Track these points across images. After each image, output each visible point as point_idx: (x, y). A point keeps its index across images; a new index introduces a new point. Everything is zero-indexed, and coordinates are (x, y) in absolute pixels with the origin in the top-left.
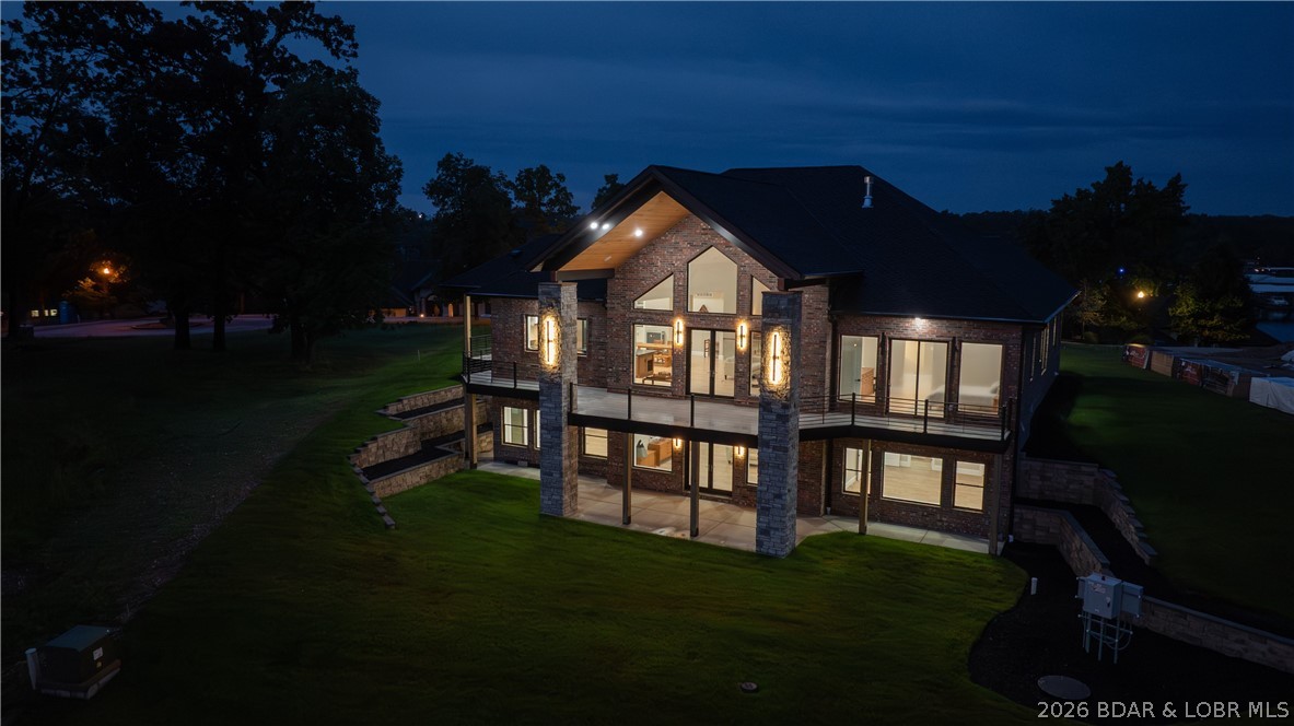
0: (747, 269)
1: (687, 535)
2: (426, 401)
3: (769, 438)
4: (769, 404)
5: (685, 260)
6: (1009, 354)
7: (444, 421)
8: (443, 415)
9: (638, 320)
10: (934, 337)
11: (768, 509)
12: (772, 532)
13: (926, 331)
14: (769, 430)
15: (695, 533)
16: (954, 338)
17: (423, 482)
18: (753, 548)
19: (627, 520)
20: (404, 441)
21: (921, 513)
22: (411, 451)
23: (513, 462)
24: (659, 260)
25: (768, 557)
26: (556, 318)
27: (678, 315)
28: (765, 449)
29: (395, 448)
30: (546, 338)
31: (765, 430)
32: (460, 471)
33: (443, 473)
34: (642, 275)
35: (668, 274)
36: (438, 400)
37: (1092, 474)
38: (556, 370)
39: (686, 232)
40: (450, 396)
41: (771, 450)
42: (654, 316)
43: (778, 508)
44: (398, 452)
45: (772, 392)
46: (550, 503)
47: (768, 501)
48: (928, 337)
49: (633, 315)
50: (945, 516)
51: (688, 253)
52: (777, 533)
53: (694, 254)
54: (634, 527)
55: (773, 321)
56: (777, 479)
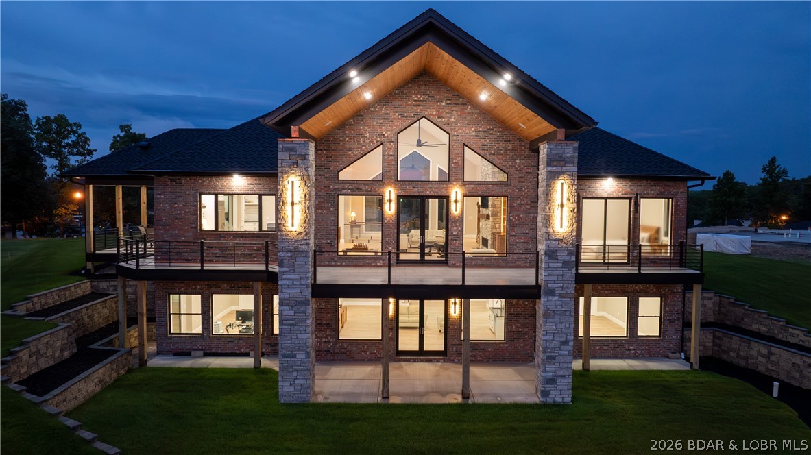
0: (460, 138)
1: (459, 399)
2: (57, 298)
3: (555, 285)
4: (555, 252)
5: (397, 130)
6: (679, 206)
7: (85, 318)
8: (84, 311)
9: (344, 191)
10: (620, 195)
11: (553, 358)
12: (558, 380)
13: (613, 190)
14: (555, 278)
15: (465, 395)
16: (637, 194)
17: (98, 389)
18: (536, 400)
19: (386, 393)
20: (59, 344)
21: (612, 346)
22: (67, 354)
23: (186, 354)
24: (368, 132)
25: (555, 405)
26: (303, 177)
27: (389, 184)
28: (550, 298)
29: (50, 353)
30: (289, 200)
31: (550, 278)
32: (130, 371)
33: (115, 375)
34: (348, 146)
35: (376, 144)
36: (69, 296)
37: (710, 299)
38: (301, 237)
39: (397, 103)
40: (80, 293)
41: (556, 298)
42: (362, 187)
43: (566, 355)
44: (53, 357)
45: (558, 240)
46: (292, 389)
47: (553, 350)
48: (615, 195)
49: (339, 186)
50: (631, 344)
51: (399, 124)
52: (563, 380)
53: (405, 124)
54: (394, 400)
55: (559, 169)
56: (563, 326)
